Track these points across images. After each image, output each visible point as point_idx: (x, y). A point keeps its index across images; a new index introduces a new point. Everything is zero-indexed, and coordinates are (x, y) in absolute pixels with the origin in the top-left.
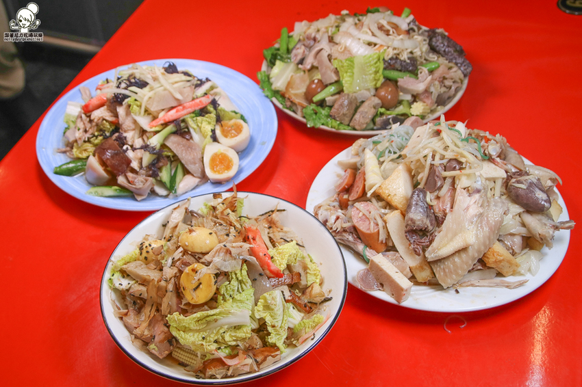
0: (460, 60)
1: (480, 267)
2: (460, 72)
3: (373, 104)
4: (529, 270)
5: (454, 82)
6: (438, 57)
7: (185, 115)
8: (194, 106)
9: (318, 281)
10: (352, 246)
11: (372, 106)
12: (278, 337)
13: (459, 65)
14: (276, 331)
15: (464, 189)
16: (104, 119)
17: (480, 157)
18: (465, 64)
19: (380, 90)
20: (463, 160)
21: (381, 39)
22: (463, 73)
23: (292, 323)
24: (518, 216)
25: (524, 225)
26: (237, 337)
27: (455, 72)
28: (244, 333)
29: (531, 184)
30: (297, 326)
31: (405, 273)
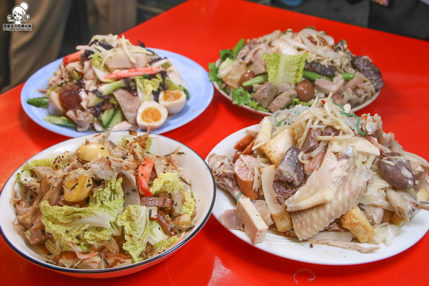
0: (374, 78)
1: (337, 228)
2: (372, 86)
3: (290, 94)
4: (384, 241)
5: (365, 92)
6: (355, 72)
7: (136, 76)
8: (145, 71)
9: (191, 213)
10: (230, 191)
11: (288, 95)
12: (133, 246)
13: (373, 81)
14: (132, 240)
15: (335, 154)
16: (75, 69)
17: (356, 131)
18: (378, 81)
19: (299, 85)
20: (338, 128)
21: (308, 46)
22: (375, 87)
23: (154, 241)
24: (383, 191)
25: (387, 199)
26: (96, 238)
27: (369, 85)
28: (103, 235)
29: (400, 163)
30: (157, 244)
31: (265, 218)
